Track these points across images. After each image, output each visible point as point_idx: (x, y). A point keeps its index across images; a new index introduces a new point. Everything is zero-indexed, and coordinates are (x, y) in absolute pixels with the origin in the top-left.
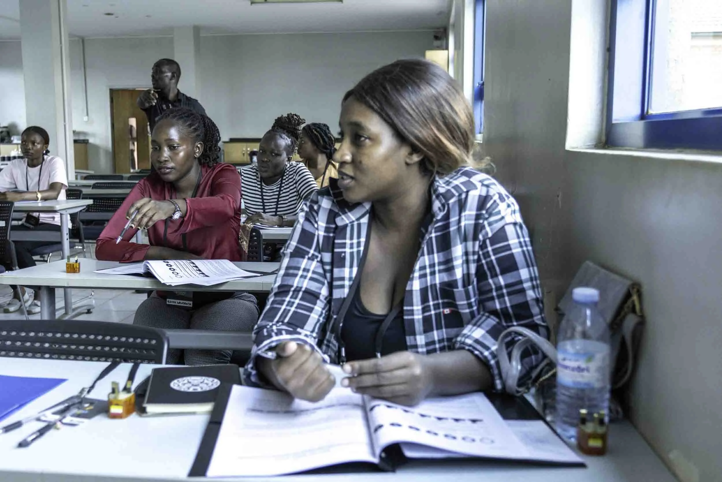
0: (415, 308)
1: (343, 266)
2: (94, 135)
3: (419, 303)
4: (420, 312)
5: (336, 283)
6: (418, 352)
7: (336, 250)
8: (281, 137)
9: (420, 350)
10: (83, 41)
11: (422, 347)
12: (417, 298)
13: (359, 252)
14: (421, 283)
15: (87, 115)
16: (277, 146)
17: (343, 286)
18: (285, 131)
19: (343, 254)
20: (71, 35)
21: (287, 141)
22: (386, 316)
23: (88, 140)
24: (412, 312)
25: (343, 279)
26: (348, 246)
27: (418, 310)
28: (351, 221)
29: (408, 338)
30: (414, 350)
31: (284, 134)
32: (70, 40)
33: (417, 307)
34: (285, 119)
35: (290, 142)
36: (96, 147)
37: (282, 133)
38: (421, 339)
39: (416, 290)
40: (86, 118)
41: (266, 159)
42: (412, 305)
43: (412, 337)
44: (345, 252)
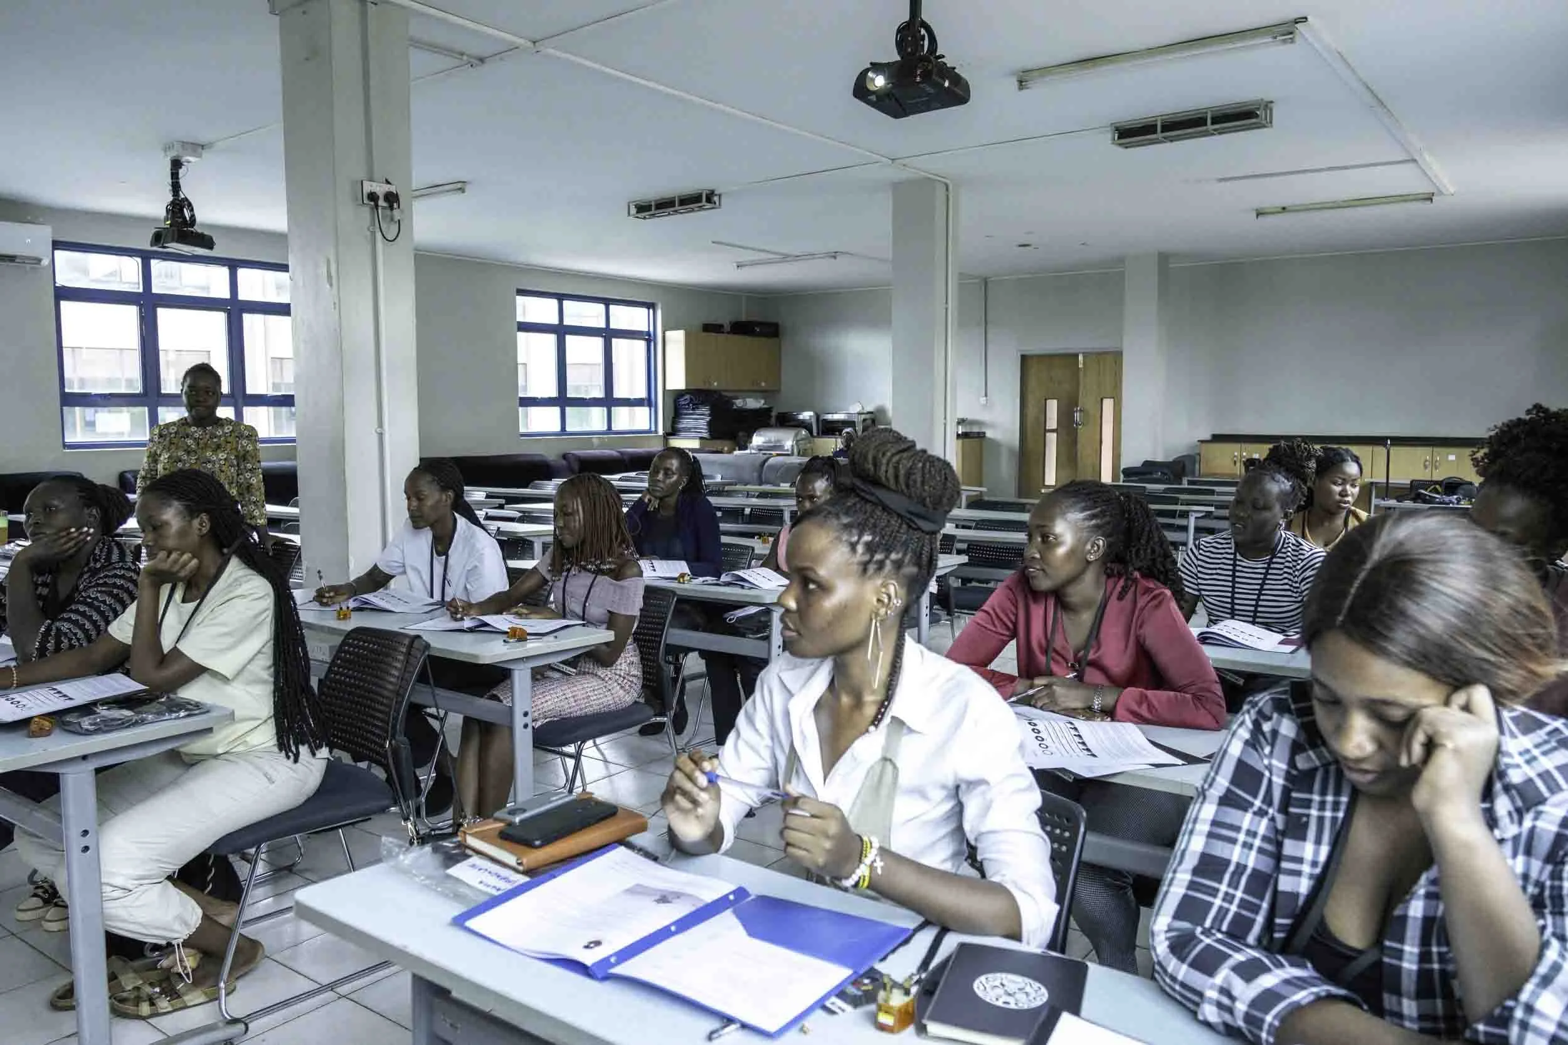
0: (1407, 948)
1: (1303, 838)
2: (992, 426)
3: (1417, 941)
4: (1416, 959)
5: (1285, 865)
6: (1402, 1026)
7: (1292, 810)
8: (1273, 479)
9: (1407, 1024)
10: (986, 284)
11: (1411, 1019)
12: (1413, 931)
13: (1334, 819)
14: (1425, 909)
15: (986, 395)
16: (1265, 493)
17: (1298, 873)
18: (1282, 469)
19: (1305, 819)
20: (962, 275)
21: (1283, 486)
22: (1360, 952)
23: (984, 433)
24: (1399, 954)
25: (1300, 860)
26: (1315, 805)
27: (1411, 953)
28: (1324, 762)
29: (1386, 996)
30: (1396, 1020)
31: (1280, 473)
32: (960, 284)
33: (1411, 949)
34: (1285, 450)
35: (1288, 487)
36: (995, 444)
37: (1275, 472)
38: (1410, 1006)
39: (1415, 918)
40: (983, 400)
41: (1242, 514)
42: (1402, 940)
43: (1394, 998)
44: (1308, 816)
